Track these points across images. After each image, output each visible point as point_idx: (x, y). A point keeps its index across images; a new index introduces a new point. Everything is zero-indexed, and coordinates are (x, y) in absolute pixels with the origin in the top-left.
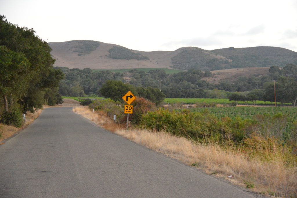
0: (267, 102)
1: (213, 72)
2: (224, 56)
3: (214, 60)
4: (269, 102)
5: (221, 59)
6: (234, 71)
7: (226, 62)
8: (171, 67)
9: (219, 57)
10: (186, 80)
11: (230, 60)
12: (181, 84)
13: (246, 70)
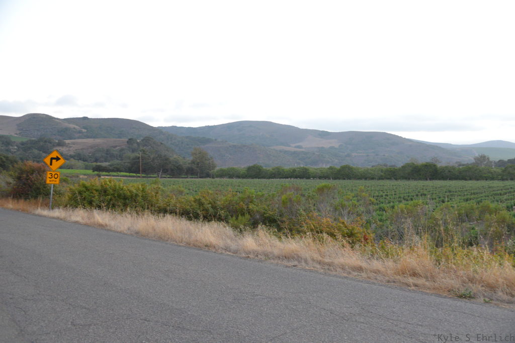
0: (131, 174)
1: (67, 141)
2: (77, 125)
3: (67, 129)
4: (135, 174)
5: (74, 128)
6: (90, 141)
7: (80, 132)
8: (16, 134)
9: (72, 126)
10: (36, 149)
11: (84, 130)
12: (31, 153)
13: (103, 141)
